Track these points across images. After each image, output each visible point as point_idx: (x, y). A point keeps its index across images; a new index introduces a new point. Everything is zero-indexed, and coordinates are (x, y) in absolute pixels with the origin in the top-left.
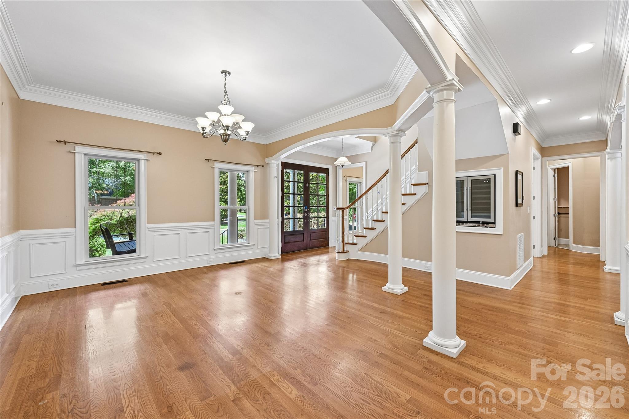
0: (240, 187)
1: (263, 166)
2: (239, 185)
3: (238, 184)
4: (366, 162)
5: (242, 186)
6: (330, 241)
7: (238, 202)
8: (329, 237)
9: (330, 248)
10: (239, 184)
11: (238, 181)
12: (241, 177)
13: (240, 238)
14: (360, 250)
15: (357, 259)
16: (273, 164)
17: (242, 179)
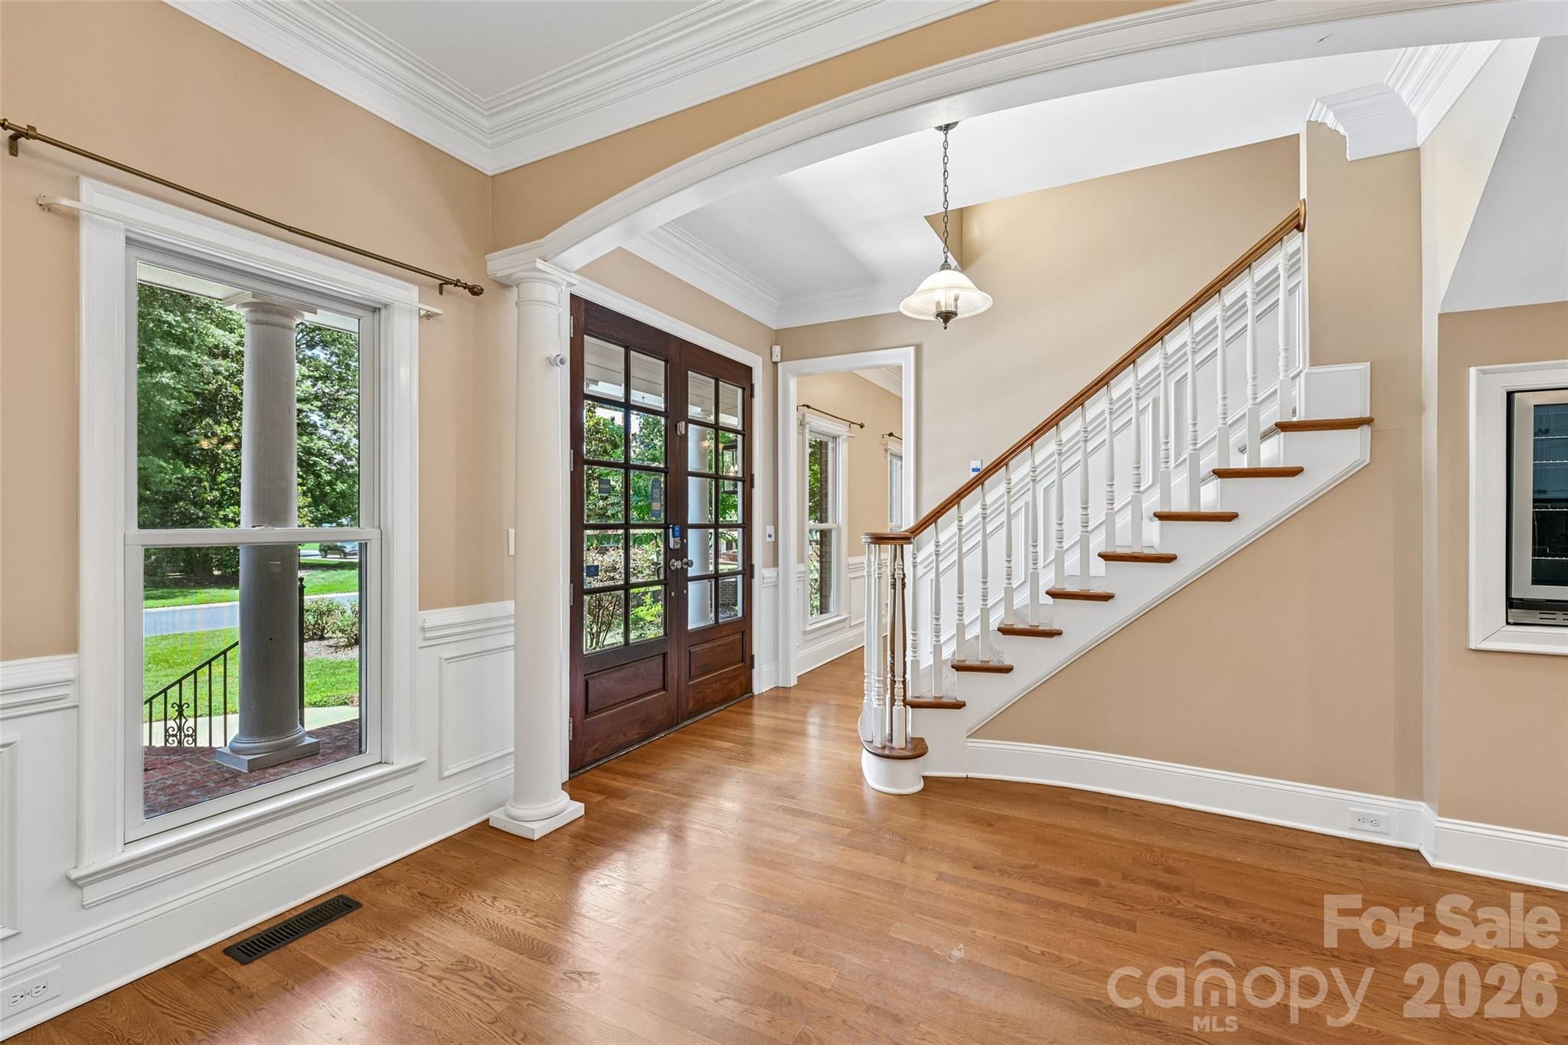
0: (314, 458)
1: (475, 291)
2: (308, 451)
3: (304, 448)
4: (918, 349)
5: (320, 454)
6: (755, 672)
7: (306, 509)
8: (755, 652)
9: (756, 702)
10: (309, 448)
11: (305, 438)
12: (315, 426)
13: (312, 639)
14: (979, 732)
15: (964, 775)
16: (538, 285)
17: (322, 431)
